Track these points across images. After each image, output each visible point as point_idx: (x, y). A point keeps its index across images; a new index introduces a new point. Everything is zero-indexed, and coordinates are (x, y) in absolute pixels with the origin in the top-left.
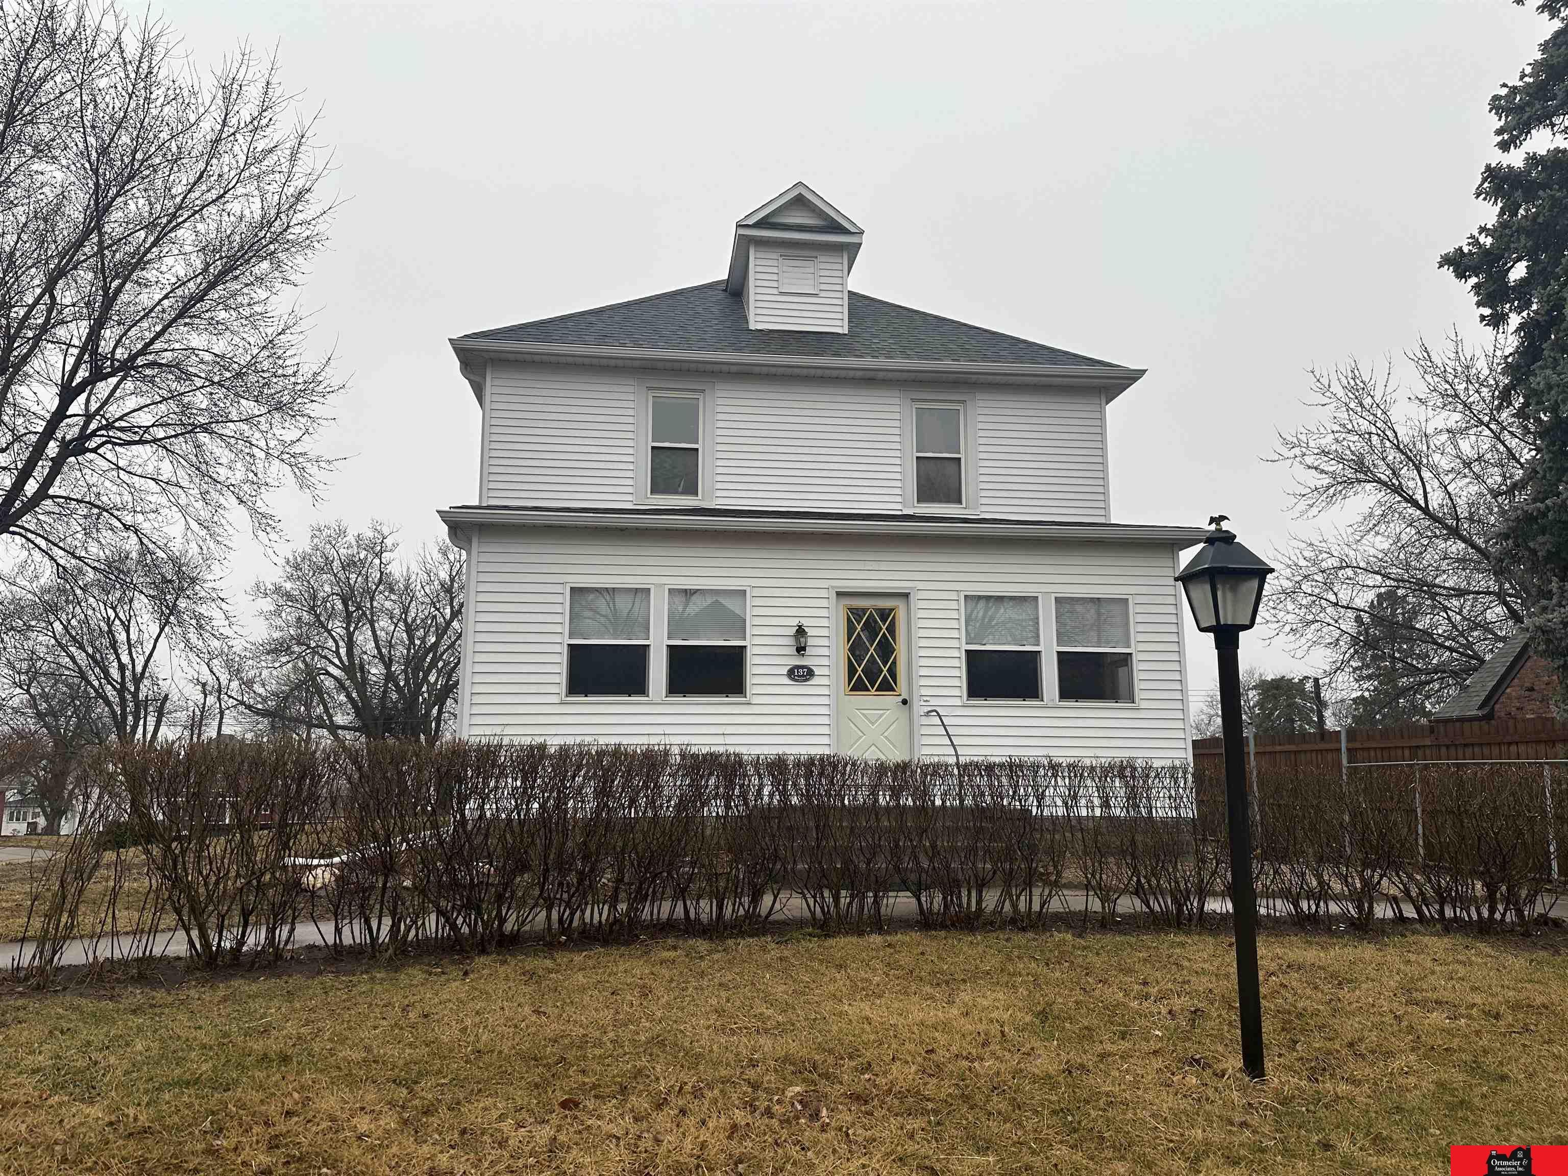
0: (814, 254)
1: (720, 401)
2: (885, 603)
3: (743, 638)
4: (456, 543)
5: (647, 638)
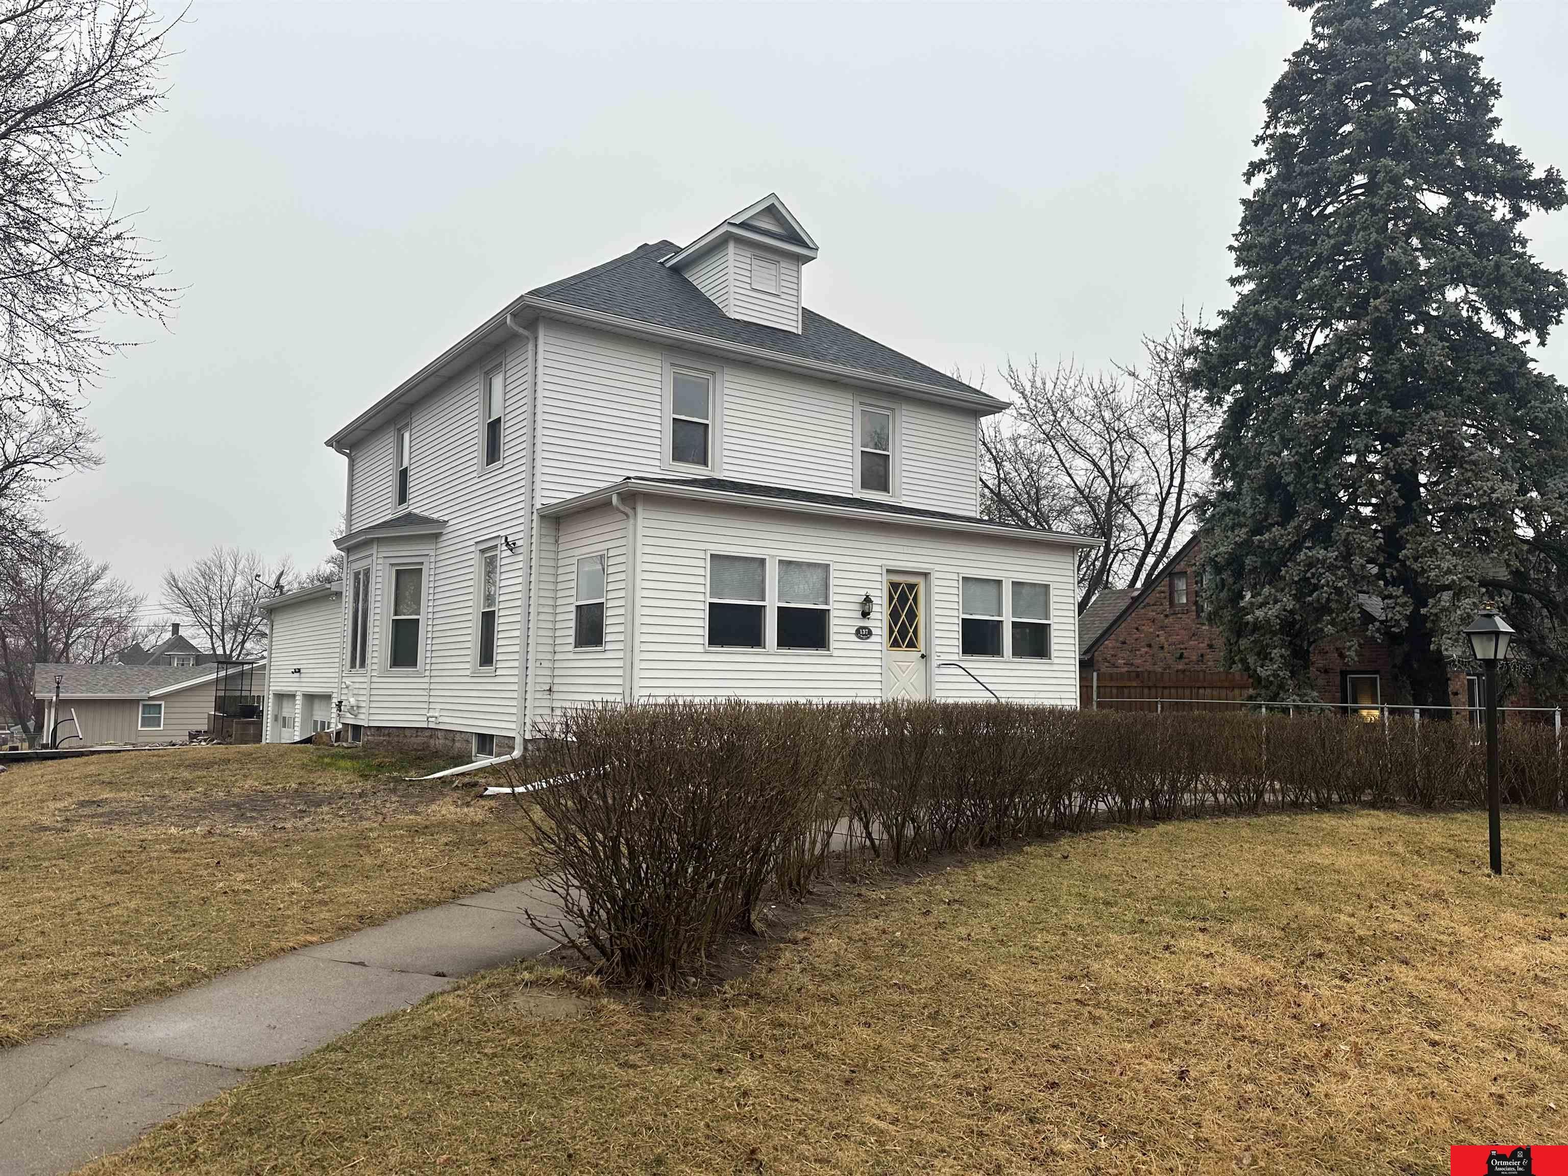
0: (777, 258)
1: (727, 384)
2: (912, 580)
3: (827, 603)
4: (622, 508)
5: (764, 600)
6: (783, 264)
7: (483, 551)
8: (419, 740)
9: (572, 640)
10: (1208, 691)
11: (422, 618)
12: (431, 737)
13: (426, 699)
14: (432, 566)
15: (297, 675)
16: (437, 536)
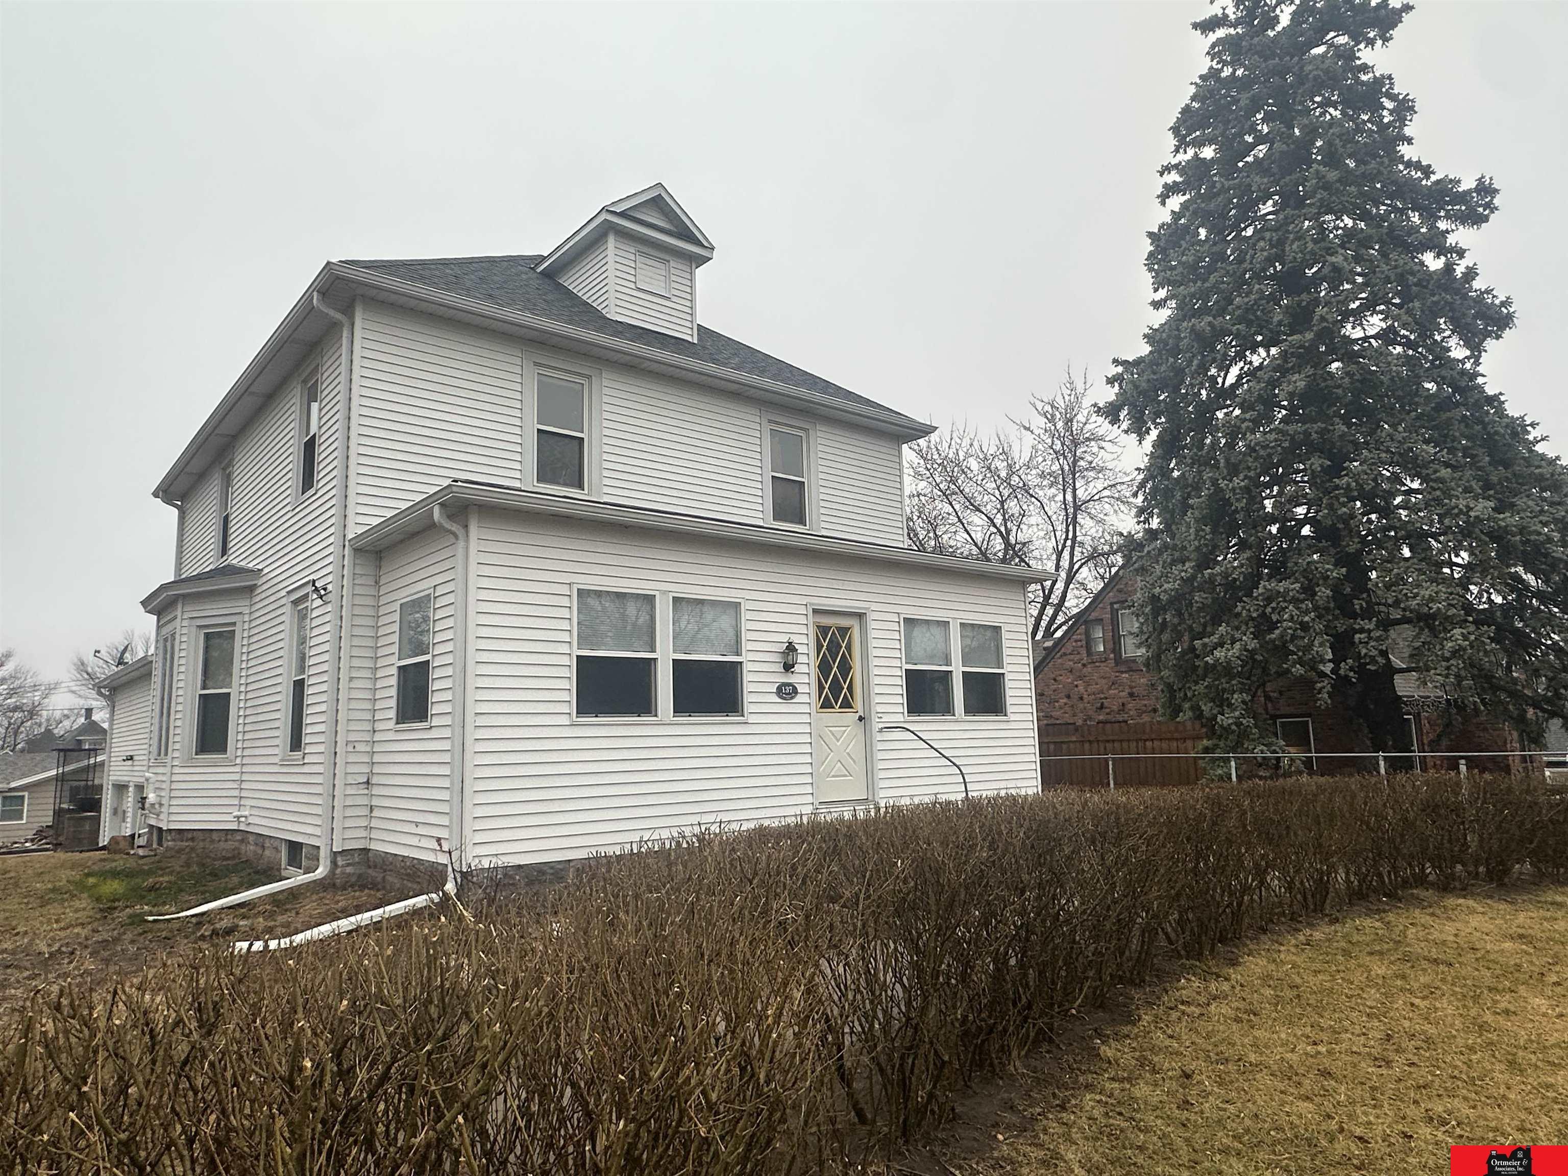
0: (666, 257)
1: (606, 391)
2: (844, 622)
3: (738, 654)
4: (448, 525)
5: (653, 651)
6: (672, 264)
7: (295, 603)
8: (230, 845)
9: (392, 714)
10: (1157, 743)
11: (233, 691)
12: (242, 841)
13: (236, 793)
14: (246, 626)
15: (130, 762)
16: (251, 589)
